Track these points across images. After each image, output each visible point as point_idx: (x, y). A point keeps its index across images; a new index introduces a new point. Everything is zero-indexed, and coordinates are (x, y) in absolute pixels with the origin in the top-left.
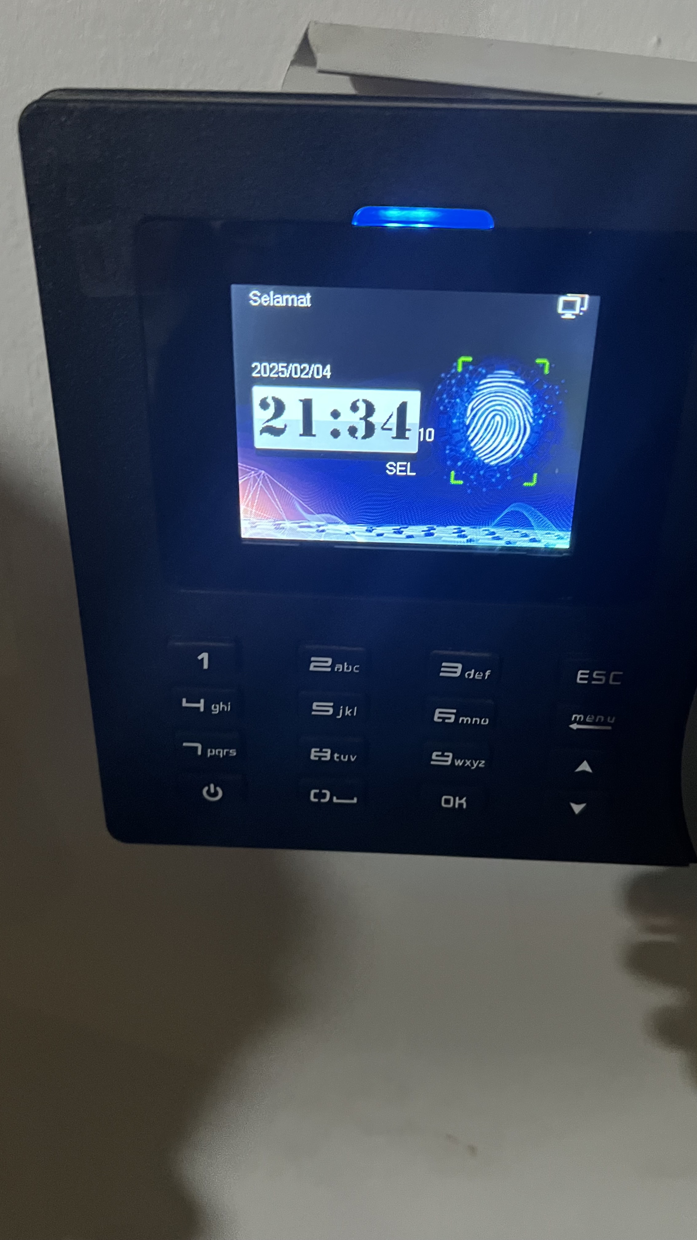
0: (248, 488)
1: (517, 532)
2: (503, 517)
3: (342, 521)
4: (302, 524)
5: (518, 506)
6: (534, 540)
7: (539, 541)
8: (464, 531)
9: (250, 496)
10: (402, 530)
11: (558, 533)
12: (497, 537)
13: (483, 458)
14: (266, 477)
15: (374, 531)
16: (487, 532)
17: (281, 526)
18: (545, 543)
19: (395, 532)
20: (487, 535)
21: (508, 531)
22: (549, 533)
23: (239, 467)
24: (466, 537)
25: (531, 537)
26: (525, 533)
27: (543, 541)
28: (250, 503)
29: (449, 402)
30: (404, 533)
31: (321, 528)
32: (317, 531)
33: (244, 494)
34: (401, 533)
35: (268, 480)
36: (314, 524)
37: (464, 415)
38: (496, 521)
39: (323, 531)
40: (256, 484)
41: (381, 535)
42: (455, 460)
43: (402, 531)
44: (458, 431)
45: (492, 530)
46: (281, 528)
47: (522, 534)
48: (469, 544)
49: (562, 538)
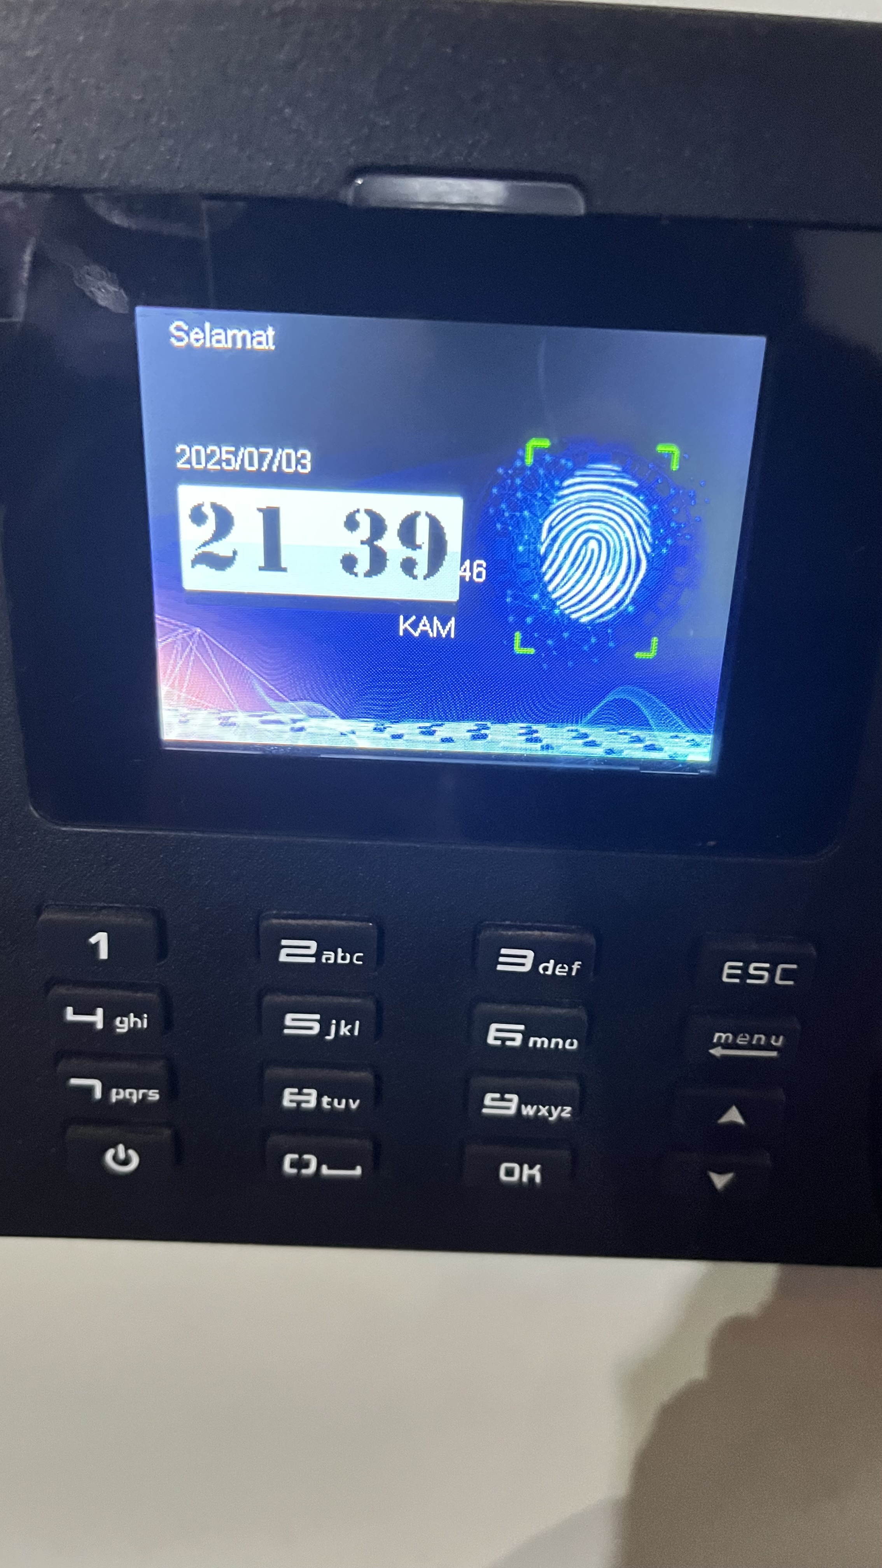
0: (173, 656)
1: (625, 734)
2: (602, 709)
3: (333, 714)
4: (264, 718)
5: (624, 691)
6: (651, 748)
7: (661, 749)
9: (177, 669)
11: (691, 736)
12: (590, 742)
13: (567, 612)
14: (204, 639)
15: (388, 729)
16: (574, 734)
17: (231, 720)
18: (671, 753)
19: (423, 733)
20: (574, 738)
21: (608, 733)
22: (677, 737)
23: (157, 622)
25: (648, 743)
26: (637, 736)
27: (666, 749)
28: (177, 681)
29: (512, 517)
30: (437, 734)
31: (298, 725)
32: (293, 729)
33: (167, 667)
34: (432, 733)
35: (206, 644)
36: (285, 717)
37: (536, 539)
38: (589, 716)
39: (301, 729)
40: (188, 650)
41: (400, 736)
42: (522, 614)
43: (434, 731)
44: (527, 565)
45: (583, 730)
46: (230, 725)
47: (631, 737)
49: (698, 745)
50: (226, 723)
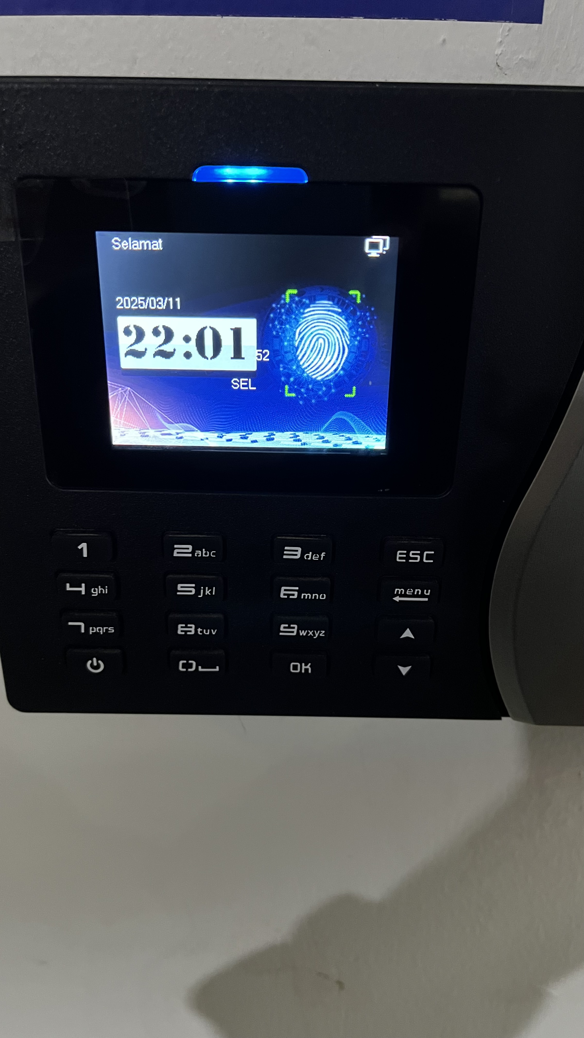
0: (117, 402)
1: (343, 436)
2: (331, 422)
3: (197, 429)
4: (163, 432)
5: (341, 414)
6: (356, 443)
7: (361, 443)
8: (298, 436)
9: (119, 409)
10: (247, 435)
11: (375, 436)
12: (325, 441)
13: (310, 375)
14: (132, 393)
15: (224, 437)
16: (317, 437)
17: (146, 434)
18: (366, 445)
19: (242, 438)
20: (317, 439)
21: (335, 436)
22: (368, 436)
23: (109, 385)
24: (301, 441)
25: (354, 440)
26: (348, 437)
27: (363, 443)
28: (119, 414)
29: (281, 328)
30: (249, 438)
31: (179, 436)
32: (177, 438)
33: (114, 408)
34: (246, 438)
35: (133, 395)
36: (173, 432)
37: (293, 339)
38: (324, 427)
39: (181, 438)
40: (124, 399)
41: (230, 440)
42: (288, 376)
44: (290, 352)
45: (322, 434)
46: (146, 436)
47: (346, 438)
48: (303, 447)
49: (379, 441)
50: (144, 436)
